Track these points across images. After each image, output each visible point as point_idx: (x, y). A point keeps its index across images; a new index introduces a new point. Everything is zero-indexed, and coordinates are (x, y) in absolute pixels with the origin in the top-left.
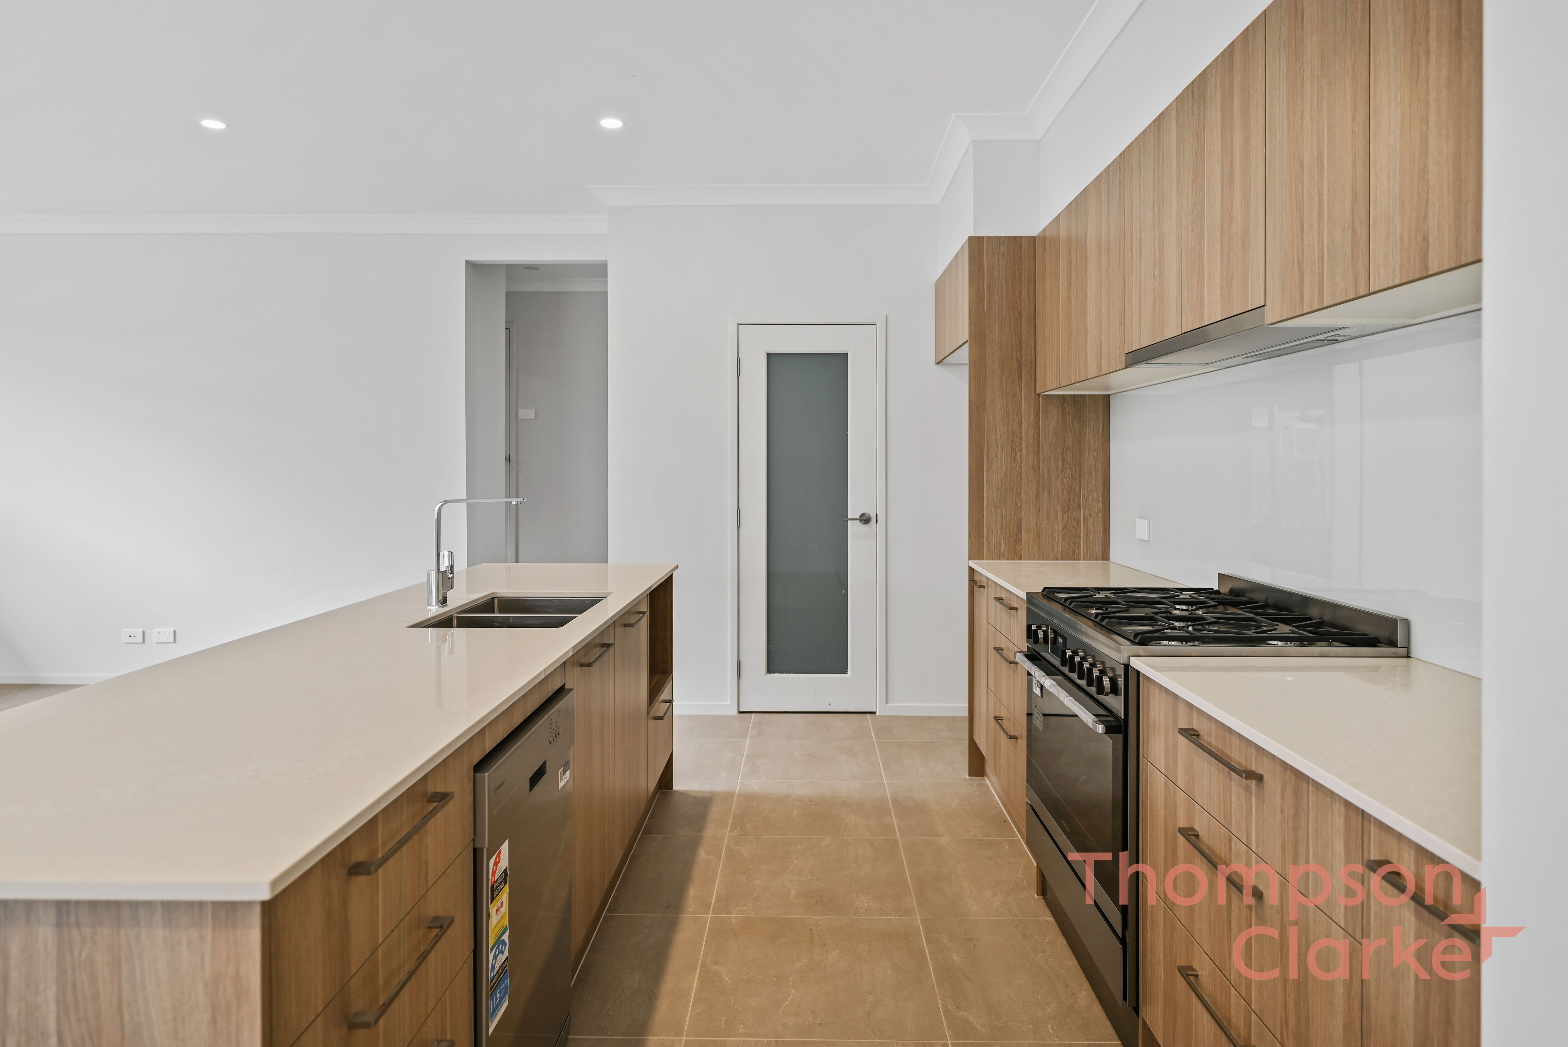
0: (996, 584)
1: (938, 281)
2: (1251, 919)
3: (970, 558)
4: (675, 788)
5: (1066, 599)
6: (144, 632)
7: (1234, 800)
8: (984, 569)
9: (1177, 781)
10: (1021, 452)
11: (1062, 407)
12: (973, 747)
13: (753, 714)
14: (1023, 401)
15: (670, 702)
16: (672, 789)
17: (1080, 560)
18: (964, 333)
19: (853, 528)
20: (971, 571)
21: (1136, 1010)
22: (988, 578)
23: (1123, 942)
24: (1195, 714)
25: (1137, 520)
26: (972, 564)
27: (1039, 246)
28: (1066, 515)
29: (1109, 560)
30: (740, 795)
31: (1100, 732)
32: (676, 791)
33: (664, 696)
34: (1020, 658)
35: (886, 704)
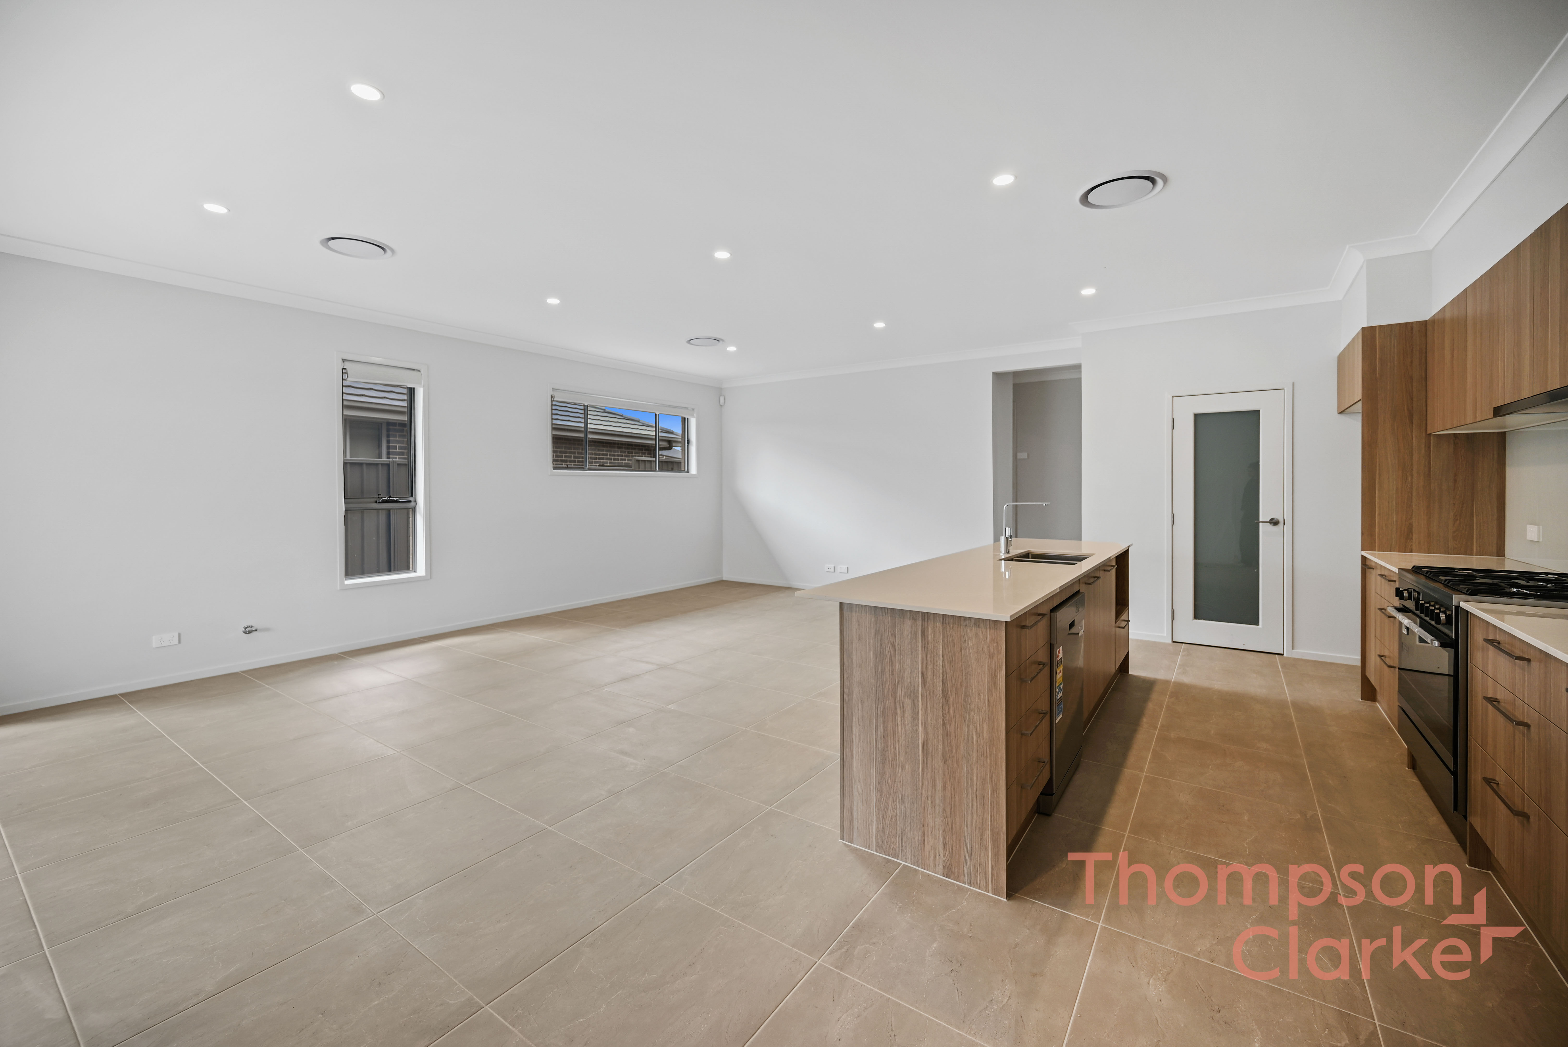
0: (1381, 566)
1: (1340, 355)
2: (1525, 741)
3: (1363, 550)
4: (1129, 673)
5: (1446, 580)
6: (834, 567)
7: (1517, 676)
8: (1373, 557)
9: (1488, 673)
10: (1412, 476)
11: (1454, 443)
12: (1365, 681)
13: (1183, 644)
14: (1414, 439)
15: (1128, 621)
16: (1128, 673)
17: (1473, 555)
18: (1358, 395)
19: (1264, 530)
20: (1364, 559)
21: (1466, 817)
22: (1376, 563)
23: (1454, 773)
24: (1498, 632)
25: (1528, 526)
26: (1364, 553)
27: (1429, 328)
28: (1458, 522)
29: (1504, 556)
30: (1175, 683)
31: (1436, 646)
32: (1130, 675)
33: (1123, 617)
34: (1392, 611)
35: (1293, 649)
